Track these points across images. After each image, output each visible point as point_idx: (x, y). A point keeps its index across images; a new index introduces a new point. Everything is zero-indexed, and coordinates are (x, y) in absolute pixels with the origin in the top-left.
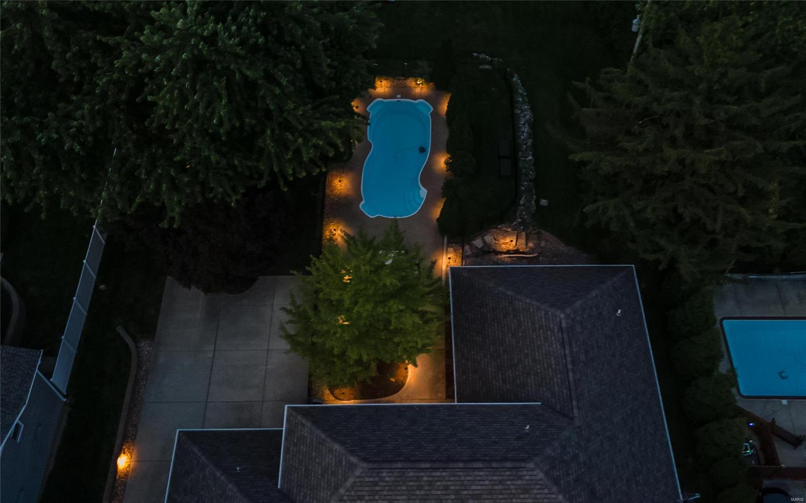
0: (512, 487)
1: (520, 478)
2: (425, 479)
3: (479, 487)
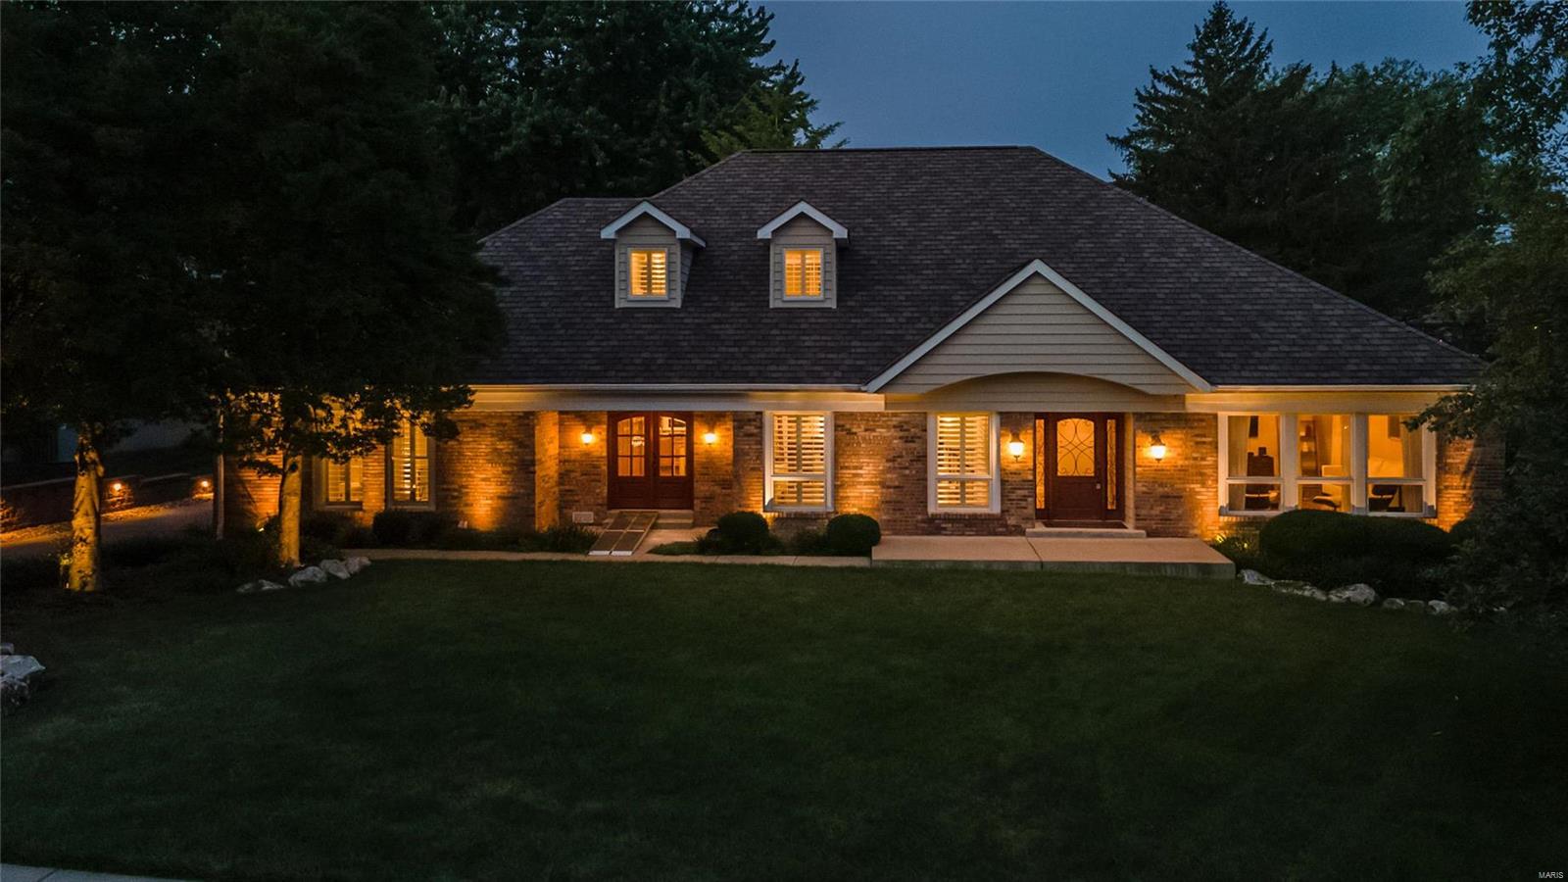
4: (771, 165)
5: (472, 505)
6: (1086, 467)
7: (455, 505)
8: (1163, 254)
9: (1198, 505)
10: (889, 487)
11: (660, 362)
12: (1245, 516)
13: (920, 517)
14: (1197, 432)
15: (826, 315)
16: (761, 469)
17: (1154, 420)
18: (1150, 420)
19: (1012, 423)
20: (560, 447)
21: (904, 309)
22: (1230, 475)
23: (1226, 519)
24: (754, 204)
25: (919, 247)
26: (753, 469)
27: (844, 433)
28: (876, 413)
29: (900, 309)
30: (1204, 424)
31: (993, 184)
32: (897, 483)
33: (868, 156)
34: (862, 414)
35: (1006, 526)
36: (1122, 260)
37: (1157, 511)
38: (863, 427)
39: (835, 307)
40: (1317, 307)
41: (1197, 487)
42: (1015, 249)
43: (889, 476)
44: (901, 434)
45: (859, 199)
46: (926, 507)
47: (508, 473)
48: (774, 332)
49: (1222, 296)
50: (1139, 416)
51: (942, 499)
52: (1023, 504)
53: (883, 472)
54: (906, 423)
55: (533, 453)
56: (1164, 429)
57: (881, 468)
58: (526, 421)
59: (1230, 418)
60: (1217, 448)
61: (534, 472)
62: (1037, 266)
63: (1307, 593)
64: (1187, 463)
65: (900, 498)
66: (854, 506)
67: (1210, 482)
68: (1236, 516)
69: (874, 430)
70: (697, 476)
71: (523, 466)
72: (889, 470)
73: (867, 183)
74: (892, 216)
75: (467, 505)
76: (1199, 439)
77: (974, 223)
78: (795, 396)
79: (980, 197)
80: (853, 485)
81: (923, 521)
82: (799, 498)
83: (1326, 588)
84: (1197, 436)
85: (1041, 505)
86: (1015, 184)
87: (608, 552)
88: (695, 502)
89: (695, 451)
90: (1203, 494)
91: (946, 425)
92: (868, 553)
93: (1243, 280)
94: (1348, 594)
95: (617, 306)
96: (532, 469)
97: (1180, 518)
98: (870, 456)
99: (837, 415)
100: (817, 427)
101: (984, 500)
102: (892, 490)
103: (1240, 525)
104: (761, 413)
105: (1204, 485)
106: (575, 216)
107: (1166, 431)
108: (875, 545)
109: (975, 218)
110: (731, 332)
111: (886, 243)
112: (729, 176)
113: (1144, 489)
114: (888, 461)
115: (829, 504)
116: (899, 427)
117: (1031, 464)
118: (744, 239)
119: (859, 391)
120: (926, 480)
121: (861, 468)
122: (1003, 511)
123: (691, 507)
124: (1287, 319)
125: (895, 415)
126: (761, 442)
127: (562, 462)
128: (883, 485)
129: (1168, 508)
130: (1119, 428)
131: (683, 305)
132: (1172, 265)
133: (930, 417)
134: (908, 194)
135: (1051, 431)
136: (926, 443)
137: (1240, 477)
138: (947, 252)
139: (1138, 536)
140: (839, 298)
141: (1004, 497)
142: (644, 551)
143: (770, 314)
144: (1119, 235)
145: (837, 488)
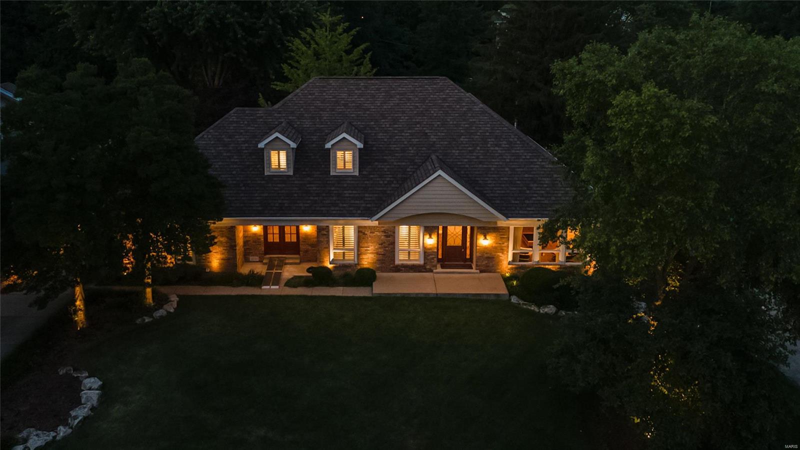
1: (435, 84)
3: (404, 89)
4: (329, 87)
5: (211, 262)
6: (458, 242)
7: (204, 262)
8: (497, 145)
9: (500, 261)
10: (380, 254)
11: (286, 205)
12: (518, 265)
13: (392, 266)
14: (501, 233)
15: (354, 179)
16: (329, 248)
17: (485, 229)
18: (483, 229)
19: (429, 230)
20: (244, 231)
21: (387, 176)
22: (514, 249)
23: (511, 266)
24: (322, 113)
25: (394, 140)
26: (325, 248)
27: (362, 234)
28: (375, 227)
29: (385, 176)
30: (504, 231)
31: (427, 101)
32: (383, 253)
33: (373, 82)
34: (369, 227)
35: (425, 269)
36: (479, 148)
37: (484, 263)
38: (369, 232)
39: (358, 175)
40: (555, 176)
41: (500, 254)
42: (435, 142)
43: (380, 250)
44: (385, 234)
45: (368, 110)
46: (394, 262)
47: (225, 250)
48: (333, 189)
49: (518, 170)
50: (479, 228)
51: (401, 258)
52: (433, 261)
53: (377, 249)
54: (387, 230)
55: (235, 242)
56: (488, 232)
57: (376, 247)
58: (232, 230)
59: (515, 228)
60: (509, 239)
61: (236, 250)
62: (440, 172)
63: (532, 308)
64: (496, 245)
65: (384, 259)
66: (366, 261)
67: (505, 252)
68: (515, 265)
69: (374, 233)
70: (301, 243)
71: (231, 246)
72: (380, 248)
73: (372, 100)
74: (383, 121)
75: (209, 262)
76: (502, 236)
77: (418, 126)
78: (342, 220)
79: (421, 109)
80: (365, 254)
81: (393, 267)
82: (344, 257)
83: (539, 307)
84: (502, 235)
85: (440, 257)
86: (437, 102)
87: (269, 287)
88: (301, 253)
89: (300, 233)
90: (502, 256)
91: (403, 230)
92: (371, 285)
93: (527, 160)
94: (546, 310)
95: (266, 174)
96: (235, 248)
97: (493, 266)
98: (372, 243)
99: (359, 227)
100: (351, 232)
101: (417, 259)
102: (381, 256)
103: (516, 268)
104: (328, 226)
105: (503, 253)
106: (242, 119)
107: (490, 233)
108: (374, 281)
109: (418, 123)
110: (314, 188)
111: (380, 137)
112: (310, 94)
113: (480, 255)
114: (379, 244)
115: (356, 260)
116: (384, 232)
117: (436, 246)
118: (318, 134)
119: (368, 220)
120: (394, 252)
121: (369, 247)
122: (424, 263)
123: (299, 254)
124: (542, 182)
125: (383, 227)
126: (328, 238)
127: (245, 237)
128: (377, 253)
129: (488, 262)
130: (472, 229)
131: (294, 174)
132: (500, 151)
133: (396, 228)
134: (389, 107)
135: (445, 229)
136: (394, 237)
137: (517, 250)
138: (406, 143)
139: (477, 273)
140: (360, 171)
141: (425, 258)
142: (283, 285)
143: (331, 179)
144: (479, 134)
145: (359, 255)
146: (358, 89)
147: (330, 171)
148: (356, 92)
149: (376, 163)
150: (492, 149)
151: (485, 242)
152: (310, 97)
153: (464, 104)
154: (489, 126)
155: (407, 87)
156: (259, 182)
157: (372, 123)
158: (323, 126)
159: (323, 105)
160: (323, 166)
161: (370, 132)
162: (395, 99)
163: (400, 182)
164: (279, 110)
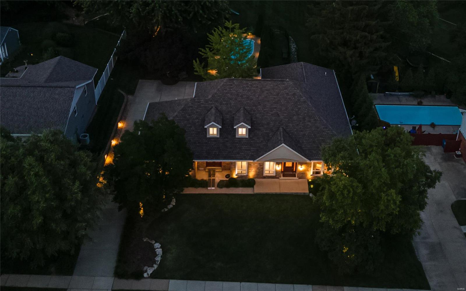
0: (281, 87)
1: (284, 84)
2: (249, 84)
3: (269, 87)
4: (233, 85)
6: (290, 165)
8: (309, 121)
9: (307, 175)
12: (315, 176)
13: (262, 176)
15: (246, 139)
16: (235, 169)
18: (301, 163)
19: (278, 163)
22: (313, 170)
23: (312, 176)
24: (231, 101)
25: (264, 118)
27: (249, 165)
30: (309, 164)
31: (279, 95)
32: (258, 172)
34: (253, 163)
35: (276, 177)
37: (301, 175)
39: (248, 137)
41: (307, 172)
42: (282, 119)
44: (259, 165)
45: (252, 99)
48: (237, 145)
49: (317, 135)
50: (299, 163)
51: (266, 173)
53: (256, 170)
54: (260, 163)
56: (303, 164)
60: (311, 167)
62: (283, 144)
64: (306, 169)
65: (259, 174)
66: (251, 175)
69: (255, 165)
72: (257, 170)
73: (254, 93)
74: (259, 106)
77: (275, 110)
78: (241, 161)
80: (251, 172)
82: (242, 173)
84: (308, 166)
85: (283, 172)
86: (284, 95)
87: (211, 188)
88: (222, 166)
91: (267, 163)
92: (253, 187)
95: (207, 137)
97: (304, 176)
98: (254, 168)
99: (248, 162)
100: (245, 164)
101: (273, 174)
103: (314, 177)
104: (235, 162)
105: (309, 172)
108: (254, 185)
109: (275, 108)
110: (229, 145)
113: (299, 173)
115: (247, 174)
117: (281, 168)
119: (252, 161)
120: (263, 171)
121: (252, 170)
122: (276, 175)
125: (258, 162)
126: (235, 166)
128: (256, 172)
129: (303, 175)
130: (296, 163)
131: (220, 137)
132: (310, 125)
133: (264, 163)
134: (262, 98)
135: (285, 163)
136: (263, 166)
137: (315, 170)
138: (269, 119)
139: (297, 179)
140: (249, 135)
141: (276, 173)
142: (216, 186)
143: (236, 139)
144: (302, 115)
145: (248, 172)
146: (248, 87)
147: (235, 135)
148: (247, 88)
149: (256, 131)
150: (307, 123)
151: (301, 168)
152: (225, 91)
153: (296, 97)
154: (307, 110)
155: (270, 86)
156: (204, 141)
157: (254, 108)
158: (231, 109)
159: (231, 96)
160: (232, 133)
161: (253, 113)
162: (265, 93)
163: (266, 141)
164: (211, 99)
